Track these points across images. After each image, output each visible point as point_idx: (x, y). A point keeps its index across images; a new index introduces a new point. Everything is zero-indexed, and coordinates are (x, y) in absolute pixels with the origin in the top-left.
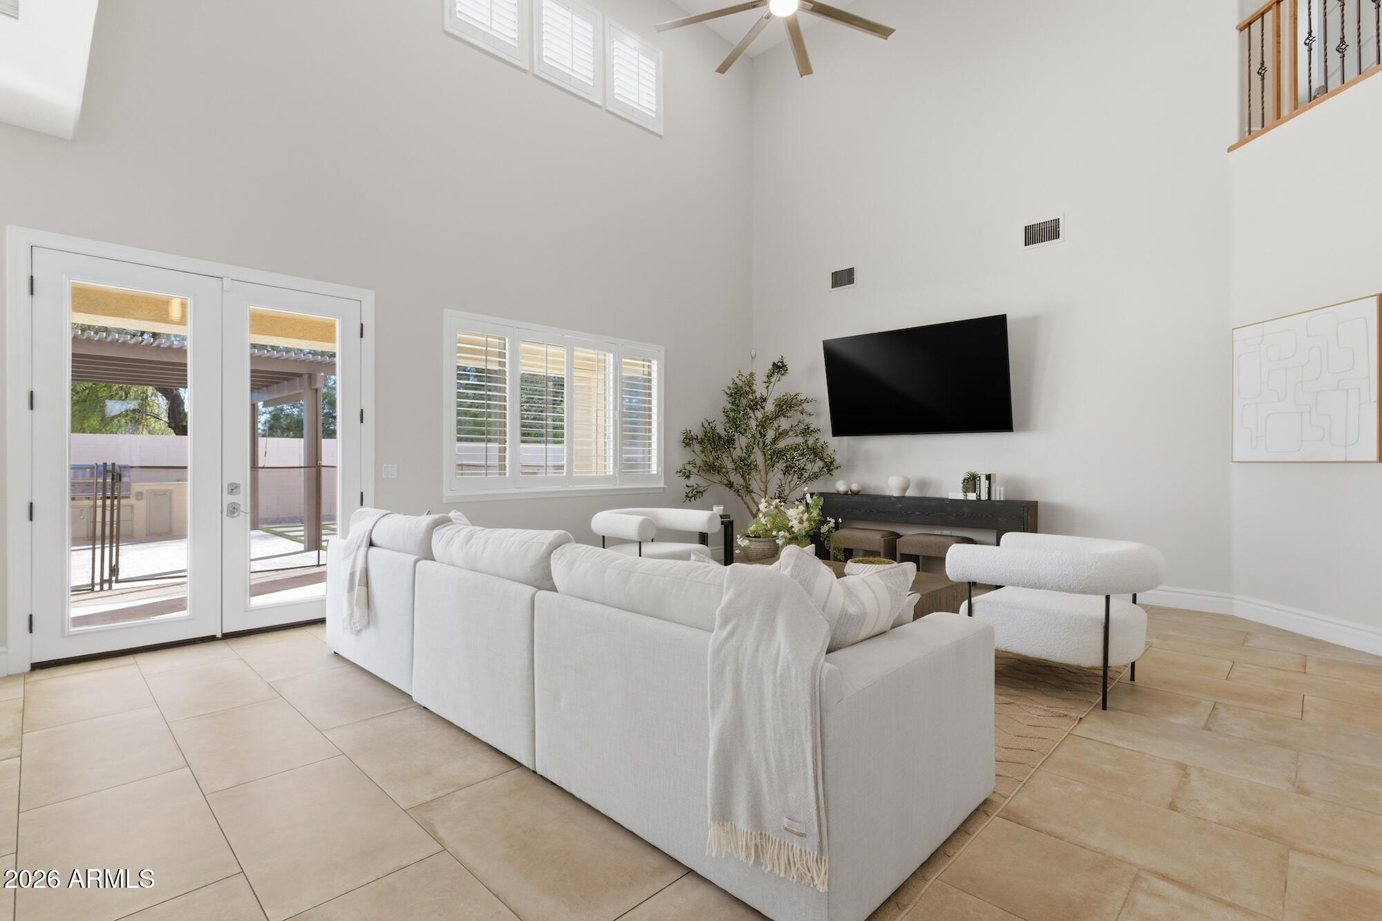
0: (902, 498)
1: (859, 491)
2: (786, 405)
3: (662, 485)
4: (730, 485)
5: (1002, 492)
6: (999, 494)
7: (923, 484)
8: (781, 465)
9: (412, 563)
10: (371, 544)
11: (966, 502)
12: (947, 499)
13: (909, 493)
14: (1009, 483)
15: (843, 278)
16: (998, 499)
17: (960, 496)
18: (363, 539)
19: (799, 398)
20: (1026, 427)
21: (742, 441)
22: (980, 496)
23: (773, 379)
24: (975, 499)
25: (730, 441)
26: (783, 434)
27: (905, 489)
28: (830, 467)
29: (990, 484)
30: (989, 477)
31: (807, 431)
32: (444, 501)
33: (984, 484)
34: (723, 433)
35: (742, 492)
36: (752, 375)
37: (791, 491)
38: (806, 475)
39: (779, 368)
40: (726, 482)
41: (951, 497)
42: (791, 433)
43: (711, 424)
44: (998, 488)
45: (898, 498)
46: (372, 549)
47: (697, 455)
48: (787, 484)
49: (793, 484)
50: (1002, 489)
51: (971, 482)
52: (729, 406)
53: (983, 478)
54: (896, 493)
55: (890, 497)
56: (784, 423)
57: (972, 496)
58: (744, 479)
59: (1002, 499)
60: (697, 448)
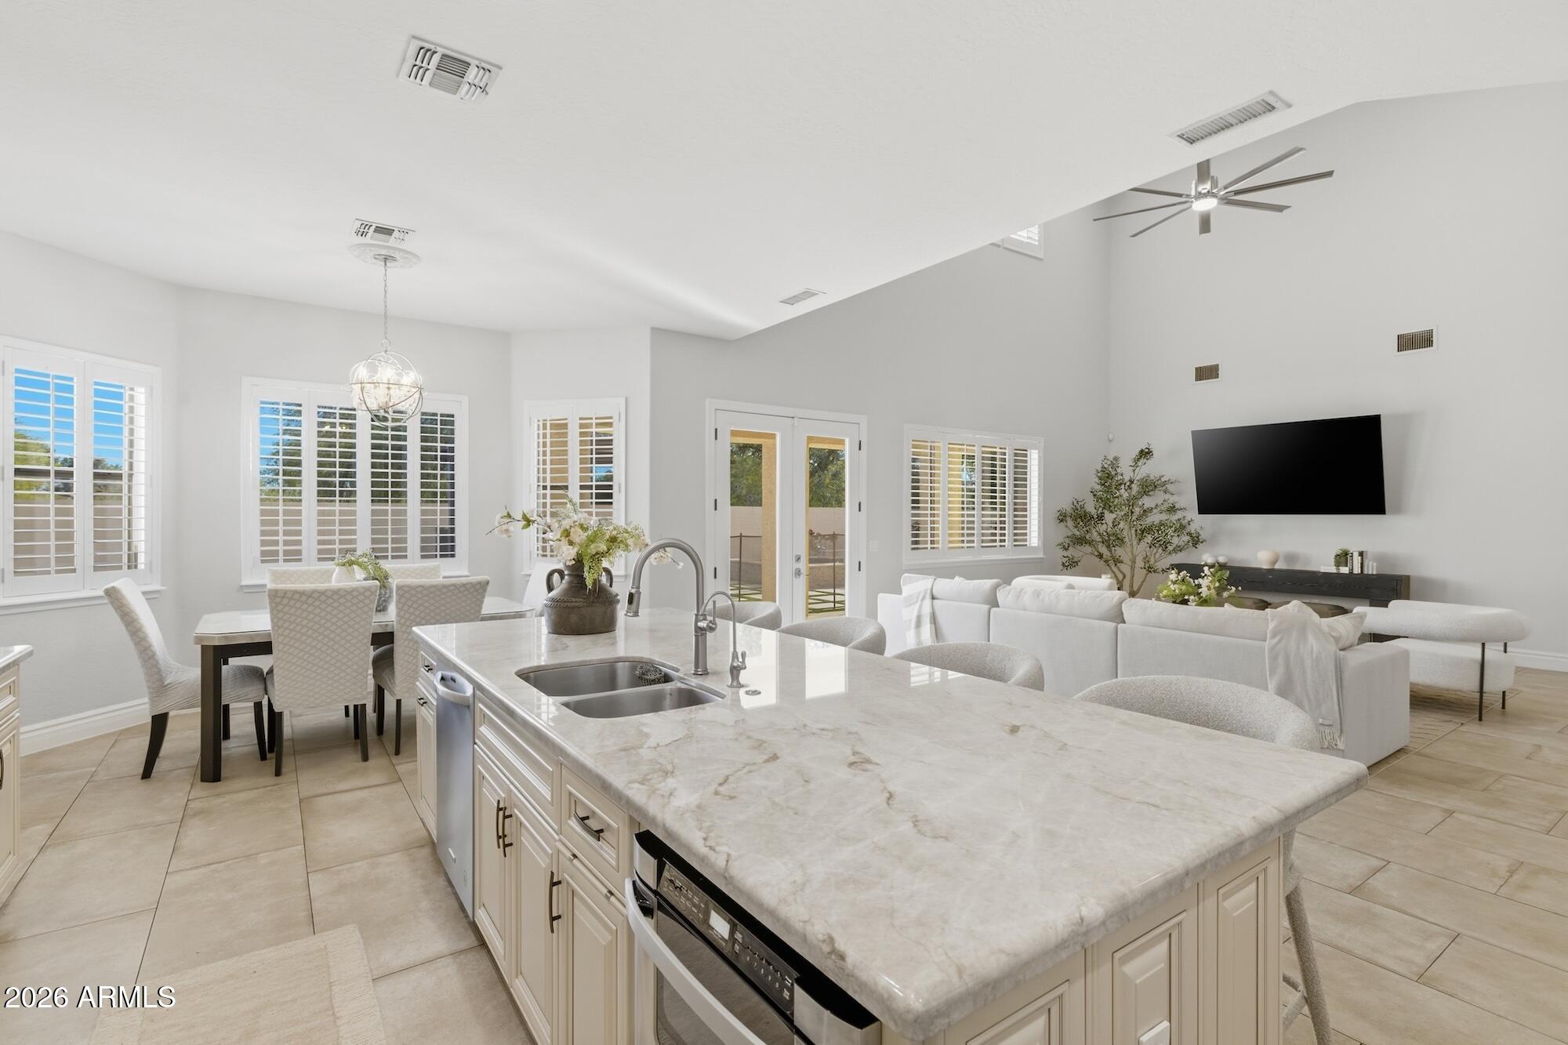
0: (1271, 571)
1: (1226, 563)
2: (1149, 486)
3: (1041, 555)
4: (1101, 556)
5: (1375, 568)
6: (1371, 569)
7: (1291, 557)
8: (1149, 538)
9: (987, 610)
10: (933, 598)
11: (1339, 575)
12: (1319, 572)
13: (1277, 567)
14: (1381, 559)
15: (1206, 373)
16: (1370, 573)
17: (1333, 569)
18: (926, 593)
19: (1163, 480)
20: (1398, 510)
21: (1109, 517)
22: (1352, 570)
23: (1140, 463)
24: (1348, 572)
25: (1101, 517)
26: (1146, 512)
27: (1275, 562)
28: (1196, 541)
29: (1362, 560)
30: (1361, 554)
31: (1172, 509)
32: (904, 568)
33: (1357, 560)
34: (1094, 512)
35: (1111, 562)
36: (1116, 459)
37: (1156, 561)
38: (1170, 548)
39: (1145, 454)
40: (1096, 553)
41: (1324, 569)
42: (1155, 511)
43: (1080, 503)
44: (1370, 563)
45: (1268, 570)
46: (935, 601)
47: (1070, 529)
48: (1153, 556)
49: (1158, 555)
50: (1375, 564)
51: (1343, 557)
52: (1099, 487)
53: (1356, 555)
54: (1265, 566)
55: (1260, 570)
56: (1148, 502)
57: (1345, 570)
58: (1111, 551)
59: (1374, 573)
60: (1070, 523)
